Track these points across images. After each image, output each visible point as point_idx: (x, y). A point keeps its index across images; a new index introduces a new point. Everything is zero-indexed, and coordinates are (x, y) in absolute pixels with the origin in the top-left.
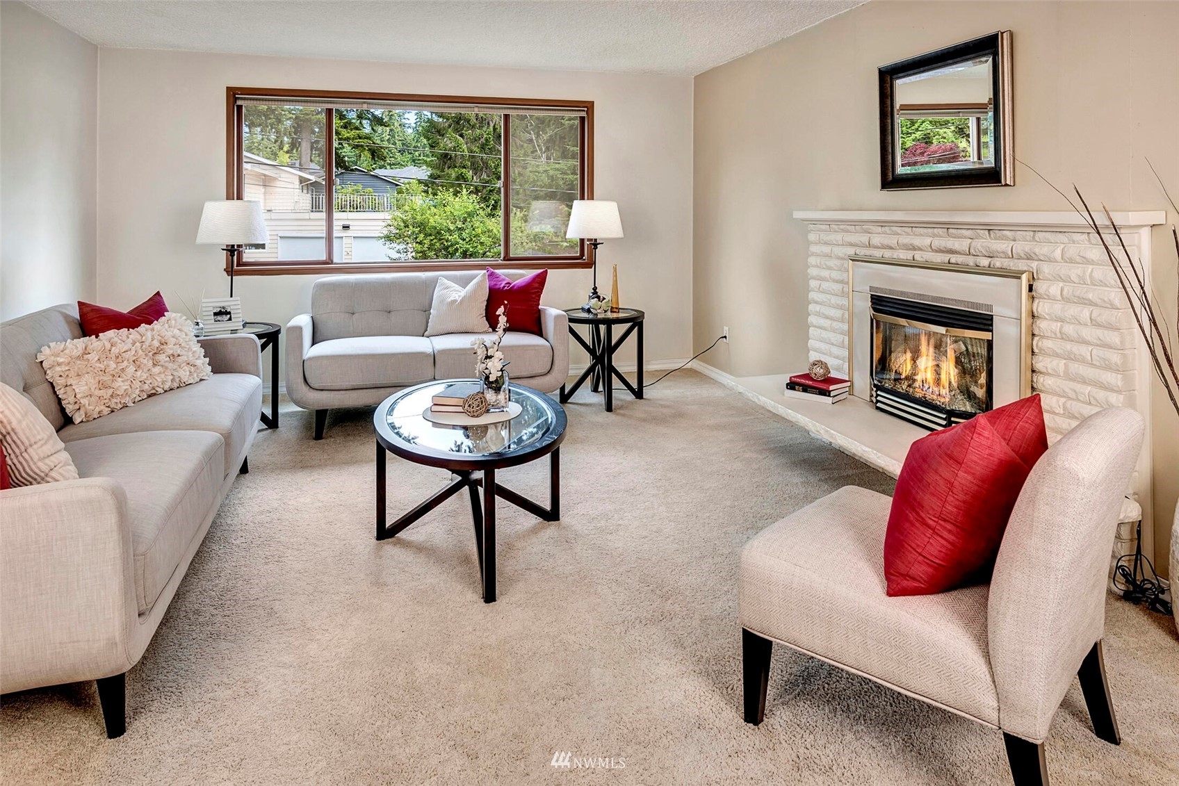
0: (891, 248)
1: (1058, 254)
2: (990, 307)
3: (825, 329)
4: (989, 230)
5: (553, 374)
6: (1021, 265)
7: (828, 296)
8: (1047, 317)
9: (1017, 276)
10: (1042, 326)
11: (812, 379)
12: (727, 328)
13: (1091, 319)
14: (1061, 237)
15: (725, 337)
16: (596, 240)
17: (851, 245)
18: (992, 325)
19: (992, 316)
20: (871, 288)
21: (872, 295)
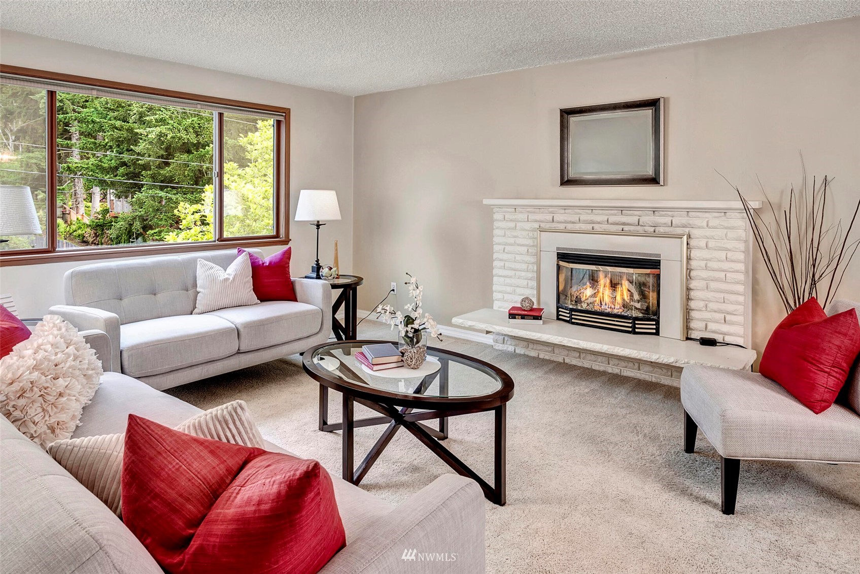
0: (573, 223)
1: (705, 224)
2: (659, 255)
3: (511, 277)
4: (654, 211)
5: (323, 332)
6: (679, 231)
7: (513, 255)
8: (697, 259)
9: (680, 237)
10: (694, 263)
11: (524, 310)
12: (395, 284)
13: (726, 258)
14: (707, 215)
15: (393, 290)
16: (318, 222)
17: (536, 221)
18: (660, 265)
19: (660, 260)
20: (558, 249)
21: (558, 253)
